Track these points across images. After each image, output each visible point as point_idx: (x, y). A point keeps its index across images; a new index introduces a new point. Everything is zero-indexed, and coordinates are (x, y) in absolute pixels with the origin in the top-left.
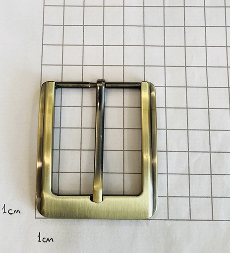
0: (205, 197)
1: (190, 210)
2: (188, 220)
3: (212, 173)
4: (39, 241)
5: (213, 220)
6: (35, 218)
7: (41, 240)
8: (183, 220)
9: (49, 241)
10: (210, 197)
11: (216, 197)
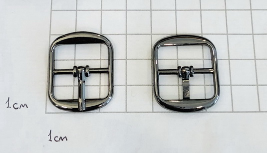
0: (250, 85)
1: (232, 101)
2: (231, 112)
3: (256, 58)
4: (50, 140)
5: (260, 112)
6: (46, 113)
7: (53, 139)
8: (223, 112)
9: (62, 140)
10: (255, 85)
11: (262, 85)
